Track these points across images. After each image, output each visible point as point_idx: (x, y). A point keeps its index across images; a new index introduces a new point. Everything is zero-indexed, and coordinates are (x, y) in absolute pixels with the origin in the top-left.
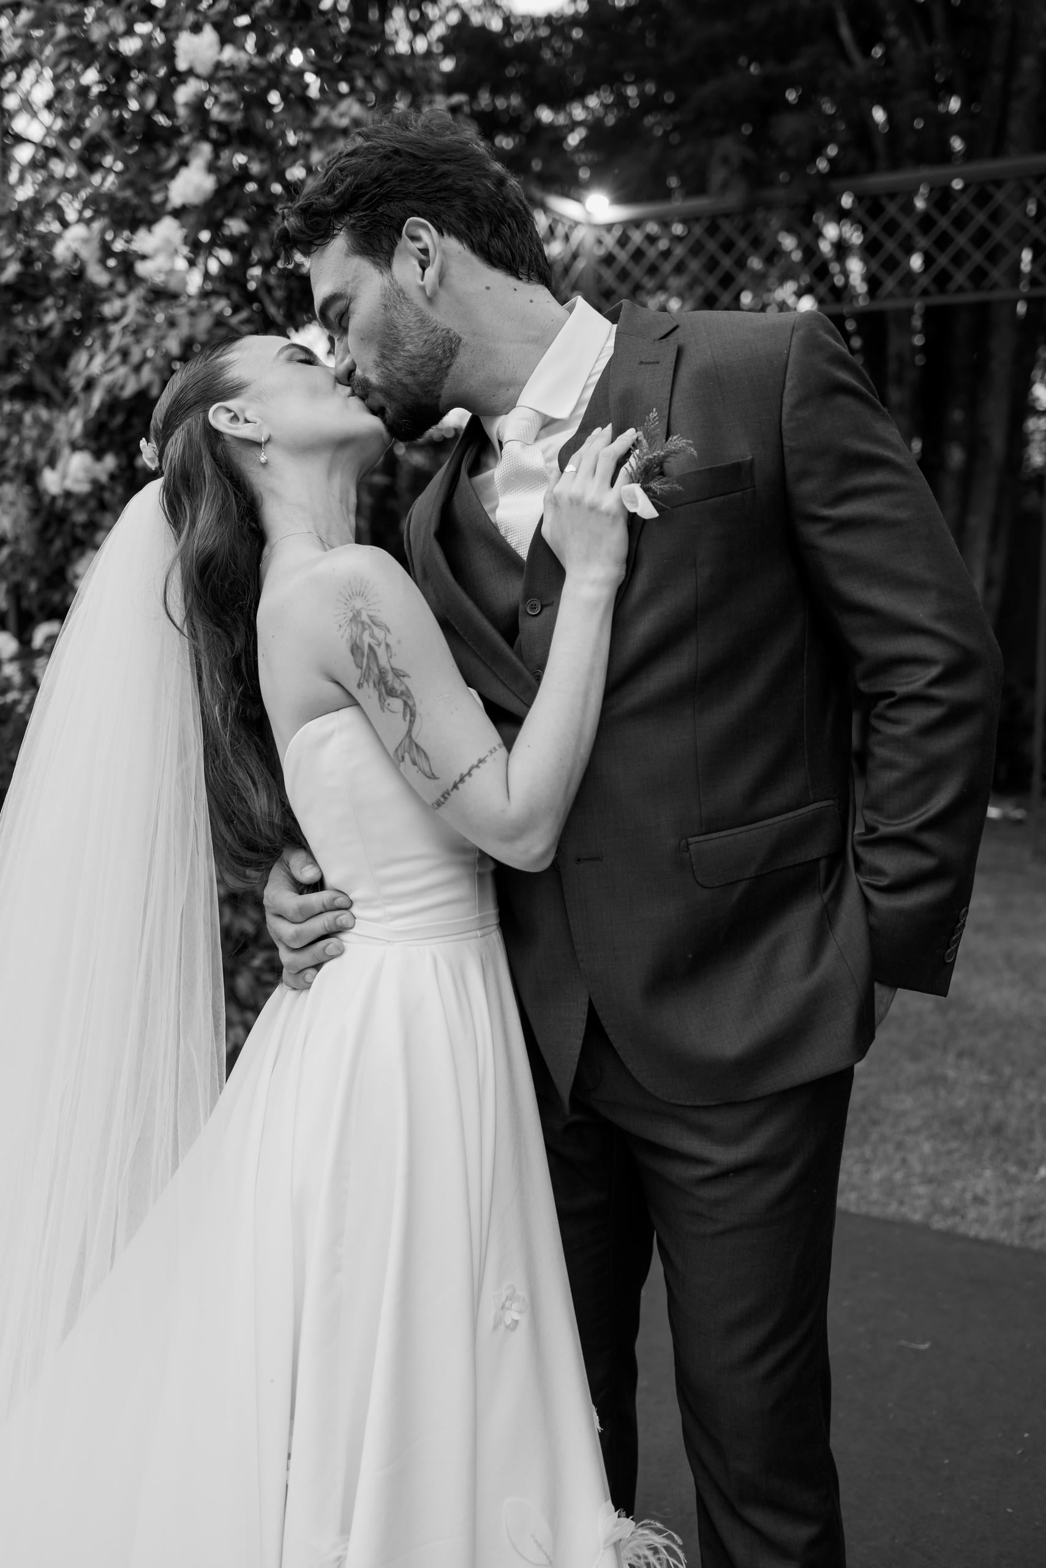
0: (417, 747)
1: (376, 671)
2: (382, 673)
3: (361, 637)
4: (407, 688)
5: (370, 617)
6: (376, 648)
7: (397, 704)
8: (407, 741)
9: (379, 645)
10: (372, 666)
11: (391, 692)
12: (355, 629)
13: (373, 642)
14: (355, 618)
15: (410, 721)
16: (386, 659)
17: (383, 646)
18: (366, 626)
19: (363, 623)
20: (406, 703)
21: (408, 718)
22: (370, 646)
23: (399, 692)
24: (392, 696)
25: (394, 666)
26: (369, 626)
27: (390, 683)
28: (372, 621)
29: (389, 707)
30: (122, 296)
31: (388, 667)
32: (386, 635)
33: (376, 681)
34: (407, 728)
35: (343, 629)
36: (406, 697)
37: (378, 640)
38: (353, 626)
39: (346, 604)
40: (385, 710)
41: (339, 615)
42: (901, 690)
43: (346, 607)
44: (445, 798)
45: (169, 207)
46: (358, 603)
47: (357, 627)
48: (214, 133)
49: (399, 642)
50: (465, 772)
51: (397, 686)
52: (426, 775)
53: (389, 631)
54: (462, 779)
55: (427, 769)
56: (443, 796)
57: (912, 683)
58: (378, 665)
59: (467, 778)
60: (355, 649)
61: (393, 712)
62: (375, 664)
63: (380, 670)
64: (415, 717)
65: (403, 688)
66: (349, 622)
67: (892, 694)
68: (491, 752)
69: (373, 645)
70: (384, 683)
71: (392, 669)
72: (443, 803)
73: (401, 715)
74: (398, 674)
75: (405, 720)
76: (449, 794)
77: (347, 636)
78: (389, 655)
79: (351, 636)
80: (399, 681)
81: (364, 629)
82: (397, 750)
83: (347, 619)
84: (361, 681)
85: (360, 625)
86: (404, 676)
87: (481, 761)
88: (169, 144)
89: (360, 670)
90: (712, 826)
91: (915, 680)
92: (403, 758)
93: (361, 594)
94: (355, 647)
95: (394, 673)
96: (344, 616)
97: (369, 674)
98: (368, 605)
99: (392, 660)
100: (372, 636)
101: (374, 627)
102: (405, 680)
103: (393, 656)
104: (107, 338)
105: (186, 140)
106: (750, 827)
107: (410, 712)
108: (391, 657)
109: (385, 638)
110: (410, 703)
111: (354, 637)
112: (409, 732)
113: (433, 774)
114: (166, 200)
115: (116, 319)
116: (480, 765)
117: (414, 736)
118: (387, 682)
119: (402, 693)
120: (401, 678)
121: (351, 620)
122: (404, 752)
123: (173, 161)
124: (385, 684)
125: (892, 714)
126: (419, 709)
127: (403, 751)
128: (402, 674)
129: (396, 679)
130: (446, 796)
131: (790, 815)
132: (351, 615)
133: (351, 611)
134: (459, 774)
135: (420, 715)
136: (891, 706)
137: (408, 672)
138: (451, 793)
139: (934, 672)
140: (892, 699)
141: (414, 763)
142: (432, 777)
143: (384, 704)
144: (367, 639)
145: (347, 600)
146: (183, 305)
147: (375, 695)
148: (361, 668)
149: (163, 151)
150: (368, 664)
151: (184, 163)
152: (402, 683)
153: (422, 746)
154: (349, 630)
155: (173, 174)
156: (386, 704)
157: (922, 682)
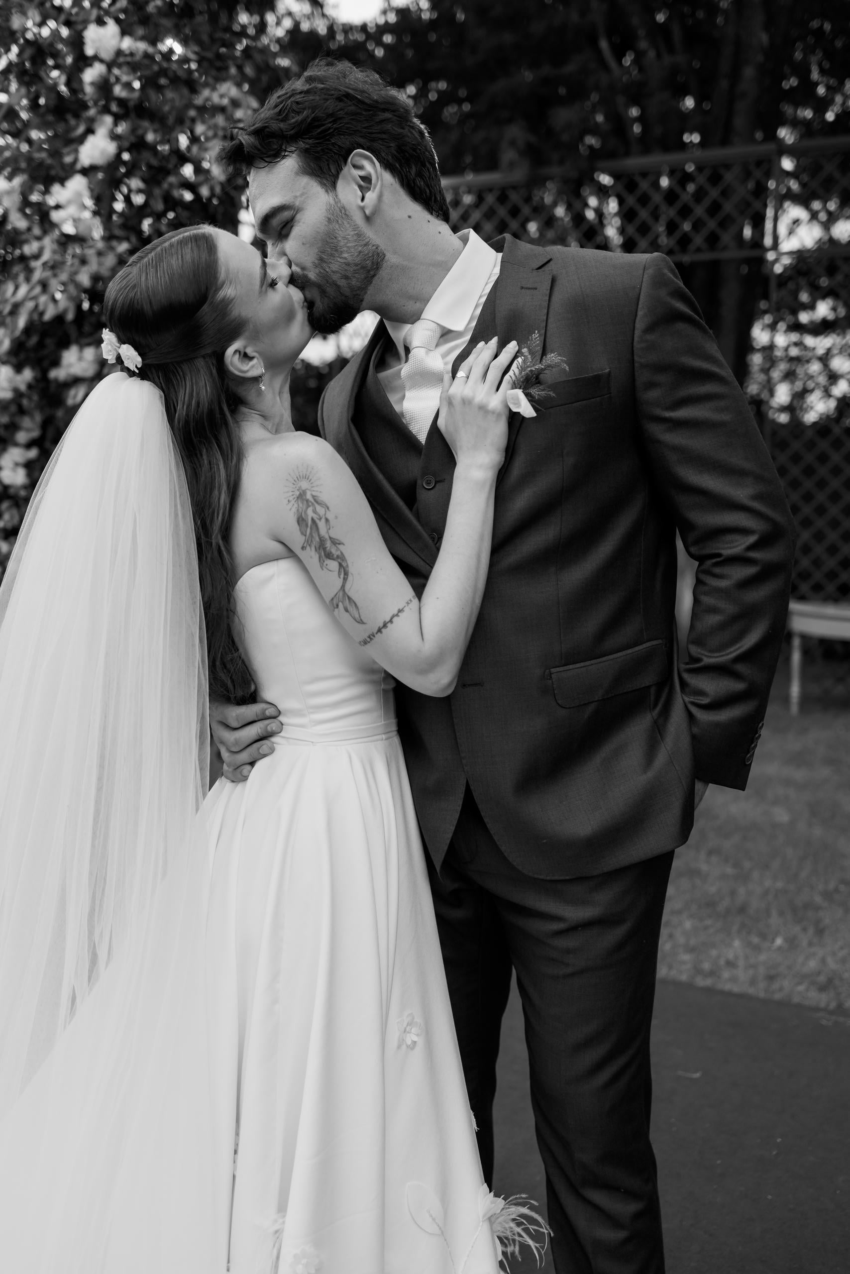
0: (349, 598)
1: (317, 539)
2: (322, 541)
3: (305, 512)
4: (342, 553)
5: (313, 496)
6: (318, 521)
7: (333, 565)
8: (341, 594)
9: (320, 519)
10: (314, 534)
11: (329, 556)
12: (301, 505)
13: (315, 517)
14: (301, 496)
15: (344, 578)
16: (326, 530)
17: (323, 520)
18: (310, 504)
19: (307, 501)
20: (340, 565)
21: (342, 576)
22: (313, 519)
23: (335, 556)
24: (330, 559)
25: (332, 536)
26: (313, 504)
27: (328, 548)
28: (315, 500)
29: (328, 567)
30: (39, 239)
31: (327, 537)
32: (326, 511)
33: (317, 547)
34: (341, 584)
35: (291, 504)
36: (341, 560)
37: (320, 516)
38: (300, 503)
39: (294, 484)
40: (324, 568)
41: (288, 492)
42: (727, 552)
43: (294, 486)
44: (371, 639)
45: (78, 166)
46: (304, 485)
47: (303, 503)
48: (114, 108)
49: (336, 517)
50: (388, 619)
51: (333, 551)
52: (356, 621)
53: (328, 508)
54: (385, 625)
55: (357, 616)
56: (369, 637)
57: (734, 547)
58: (319, 535)
59: (389, 625)
60: (301, 520)
61: (330, 571)
62: (317, 534)
63: (320, 539)
64: (348, 576)
65: (339, 553)
66: (296, 498)
67: (719, 555)
68: (408, 603)
69: (315, 519)
70: (323, 549)
71: (330, 538)
72: (369, 642)
73: (336, 573)
74: (335, 542)
75: (340, 577)
76: (374, 636)
77: (294, 509)
78: (328, 527)
79: (298, 510)
80: (335, 548)
81: (308, 506)
82: (332, 599)
83: (295, 496)
84: (305, 545)
85: (305, 502)
86: (339, 544)
87: (400, 611)
88: (77, 116)
89: (304, 537)
90: (570, 659)
91: (737, 546)
92: (337, 606)
93: (306, 478)
94: (301, 519)
95: (332, 542)
96: (293, 493)
97: (312, 541)
98: (312, 487)
99: (330, 531)
100: (315, 511)
101: (316, 505)
102: (341, 547)
103: (331, 528)
104: (29, 271)
105: (92, 112)
106: (599, 660)
107: (344, 571)
108: (329, 529)
109: (325, 514)
110: (344, 564)
111: (300, 510)
112: (343, 587)
113: (361, 620)
114: (76, 160)
115: (37, 257)
116: (400, 614)
117: (347, 590)
118: (326, 548)
119: (338, 557)
120: (337, 545)
121: (298, 498)
122: (339, 601)
123: (81, 129)
124: (325, 549)
125: (717, 570)
126: (351, 570)
127: (337, 601)
128: (338, 542)
129: (333, 546)
130: (372, 637)
131: (630, 651)
132: (298, 493)
133: (298, 490)
134: (382, 621)
135: (352, 574)
136: (716, 564)
137: (342, 540)
138: (376, 636)
139: (752, 539)
140: (718, 559)
141: (347, 610)
142: (361, 622)
143: (323, 564)
144: (310, 512)
145: (295, 481)
146: (91, 247)
147: (316, 557)
148: (305, 536)
149: (73, 122)
150: (311, 533)
151: (90, 131)
152: (338, 549)
153: (353, 598)
154: (296, 505)
155: (81, 140)
156: (325, 564)
157: (743, 546)
